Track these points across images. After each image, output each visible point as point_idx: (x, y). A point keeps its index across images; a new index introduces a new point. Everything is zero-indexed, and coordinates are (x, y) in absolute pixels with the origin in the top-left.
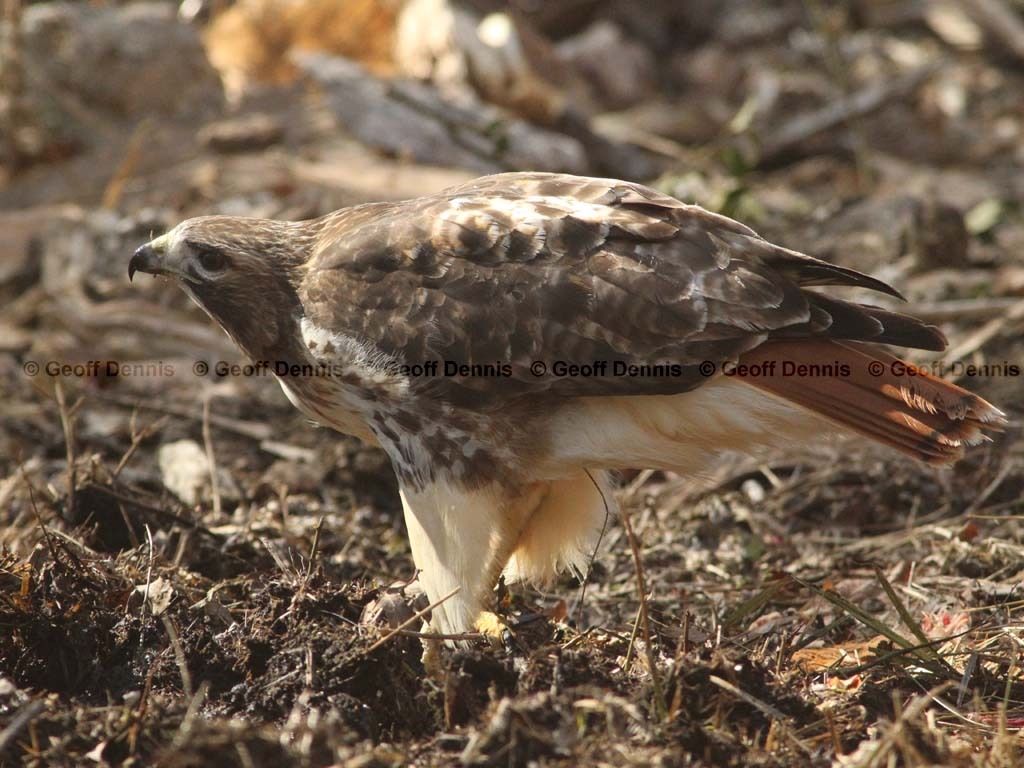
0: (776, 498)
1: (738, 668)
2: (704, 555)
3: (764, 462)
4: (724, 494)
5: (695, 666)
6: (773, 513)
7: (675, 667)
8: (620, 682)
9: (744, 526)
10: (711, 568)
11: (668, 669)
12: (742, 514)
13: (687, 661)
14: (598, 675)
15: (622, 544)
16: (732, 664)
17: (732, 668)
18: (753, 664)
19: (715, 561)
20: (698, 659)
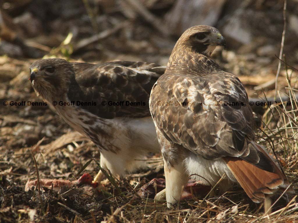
0: (77, 150)
1: (66, 200)
2: (56, 167)
3: (74, 140)
4: (62, 149)
5: (53, 199)
6: (76, 155)
7: (47, 200)
8: (31, 204)
9: (68, 158)
10: (58, 171)
11: (45, 200)
12: (67, 155)
13: (51, 198)
14: (25, 202)
15: (32, 163)
16: (64, 199)
17: (64, 200)
18: (70, 199)
19: (59, 169)
20: (54, 197)
